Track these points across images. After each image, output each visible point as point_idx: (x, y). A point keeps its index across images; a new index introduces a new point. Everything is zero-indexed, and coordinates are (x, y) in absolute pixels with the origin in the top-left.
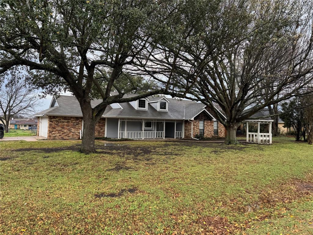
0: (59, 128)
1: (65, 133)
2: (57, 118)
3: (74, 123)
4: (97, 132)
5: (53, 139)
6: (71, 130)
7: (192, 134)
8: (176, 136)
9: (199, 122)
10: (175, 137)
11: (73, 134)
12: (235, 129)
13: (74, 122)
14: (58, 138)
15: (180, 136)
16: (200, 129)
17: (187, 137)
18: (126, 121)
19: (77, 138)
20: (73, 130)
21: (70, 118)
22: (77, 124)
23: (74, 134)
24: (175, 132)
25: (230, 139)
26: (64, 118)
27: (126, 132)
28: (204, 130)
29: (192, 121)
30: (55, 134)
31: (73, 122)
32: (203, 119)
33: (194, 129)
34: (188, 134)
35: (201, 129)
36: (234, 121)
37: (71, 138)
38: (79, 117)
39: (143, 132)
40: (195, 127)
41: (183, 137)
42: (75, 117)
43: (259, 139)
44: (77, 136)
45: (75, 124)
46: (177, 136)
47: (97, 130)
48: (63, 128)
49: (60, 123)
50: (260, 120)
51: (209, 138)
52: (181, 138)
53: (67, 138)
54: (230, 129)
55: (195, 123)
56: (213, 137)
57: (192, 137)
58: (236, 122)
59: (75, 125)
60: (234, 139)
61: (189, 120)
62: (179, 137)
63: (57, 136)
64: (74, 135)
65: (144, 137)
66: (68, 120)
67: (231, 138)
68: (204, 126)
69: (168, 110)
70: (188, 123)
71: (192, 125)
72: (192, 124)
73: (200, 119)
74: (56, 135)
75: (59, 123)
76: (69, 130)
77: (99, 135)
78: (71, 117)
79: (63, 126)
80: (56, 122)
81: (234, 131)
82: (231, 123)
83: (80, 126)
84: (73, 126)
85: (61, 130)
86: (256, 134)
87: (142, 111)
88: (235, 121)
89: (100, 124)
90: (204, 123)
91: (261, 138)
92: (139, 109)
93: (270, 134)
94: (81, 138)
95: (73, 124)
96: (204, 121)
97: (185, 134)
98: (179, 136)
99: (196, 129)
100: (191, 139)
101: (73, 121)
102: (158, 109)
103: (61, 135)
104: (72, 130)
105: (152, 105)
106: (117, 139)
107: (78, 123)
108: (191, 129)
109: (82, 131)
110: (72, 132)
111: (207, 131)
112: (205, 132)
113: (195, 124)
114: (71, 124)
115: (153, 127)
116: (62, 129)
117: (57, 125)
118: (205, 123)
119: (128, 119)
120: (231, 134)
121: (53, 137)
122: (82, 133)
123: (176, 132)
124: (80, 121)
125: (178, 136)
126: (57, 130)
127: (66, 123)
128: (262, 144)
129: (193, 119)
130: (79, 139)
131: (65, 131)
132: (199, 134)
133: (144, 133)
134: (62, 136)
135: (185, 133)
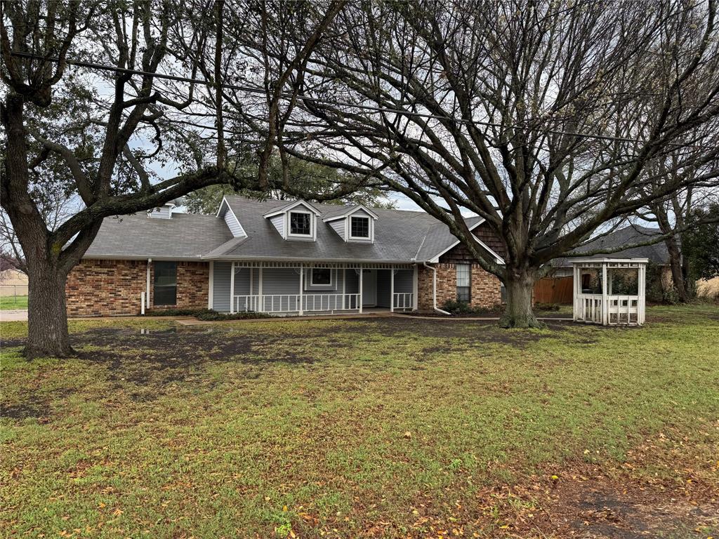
0: (89, 289)
1: (102, 300)
2: (80, 263)
3: (126, 275)
4: (186, 297)
5: (72, 314)
6: (119, 293)
7: (435, 298)
8: (395, 306)
9: (455, 268)
10: (392, 308)
11: (123, 303)
12: (527, 285)
13: (126, 272)
14: (86, 312)
15: (407, 304)
16: (458, 287)
17: (425, 309)
18: (261, 267)
19: (134, 313)
20: (123, 292)
21: (115, 264)
22: (133, 278)
23: (127, 303)
24: (393, 294)
25: (512, 312)
26: (99, 263)
27: (260, 295)
28: (469, 288)
29: (433, 265)
30: (78, 302)
31: (124, 272)
32: (466, 260)
33: (440, 286)
34: (427, 300)
35: (462, 285)
36: (524, 263)
37: (119, 313)
38: (138, 261)
39: (301, 294)
40: (445, 280)
41: (415, 307)
42: (128, 261)
43: (605, 312)
44: (134, 307)
45: (127, 278)
46: (398, 305)
47: (188, 291)
48: (97, 287)
49: (90, 275)
50: (606, 260)
51: (484, 309)
52: (411, 309)
53: (109, 312)
54: (512, 285)
55: (445, 269)
56: (498, 306)
57: (435, 308)
58: (530, 266)
59: (129, 280)
60: (526, 311)
61: (425, 264)
62: (404, 307)
63: (82, 308)
64: (127, 305)
65: (304, 309)
66: (110, 268)
67: (517, 310)
68: (470, 278)
69: (373, 240)
70: (425, 272)
71: (435, 277)
72: (435, 274)
73: (457, 260)
74: (78, 305)
75: (86, 275)
76: (113, 292)
77: (194, 304)
78: (118, 261)
79: (97, 283)
80: (77, 274)
81: (525, 290)
82: (514, 270)
83: (141, 283)
84: (124, 283)
85: (92, 294)
86: (598, 297)
87: (301, 242)
88: (527, 264)
89: (196, 278)
90: (470, 269)
91: (612, 310)
92: (293, 239)
93: (641, 297)
94: (143, 312)
95: (122, 277)
96: (470, 265)
97: (418, 300)
98: (404, 305)
99: (445, 285)
100: (432, 312)
101: (122, 269)
102: (347, 235)
103: (93, 306)
104: (120, 291)
105: (334, 226)
106: (226, 314)
107: (135, 276)
108: (432, 286)
109: (146, 293)
110: (120, 297)
111: (478, 292)
112: (473, 295)
113: (445, 274)
114: (117, 277)
115: (334, 283)
116: (94, 289)
117: (81, 280)
118: (474, 271)
119: (266, 263)
120: (516, 299)
121: (72, 310)
122: (146, 301)
123: (395, 296)
124: (141, 271)
125: (401, 305)
126: (82, 294)
127: (104, 276)
128: (615, 326)
129: (435, 260)
130: (139, 314)
131: (104, 295)
132: (455, 299)
133: (304, 297)
134: (96, 307)
135: (419, 297)
